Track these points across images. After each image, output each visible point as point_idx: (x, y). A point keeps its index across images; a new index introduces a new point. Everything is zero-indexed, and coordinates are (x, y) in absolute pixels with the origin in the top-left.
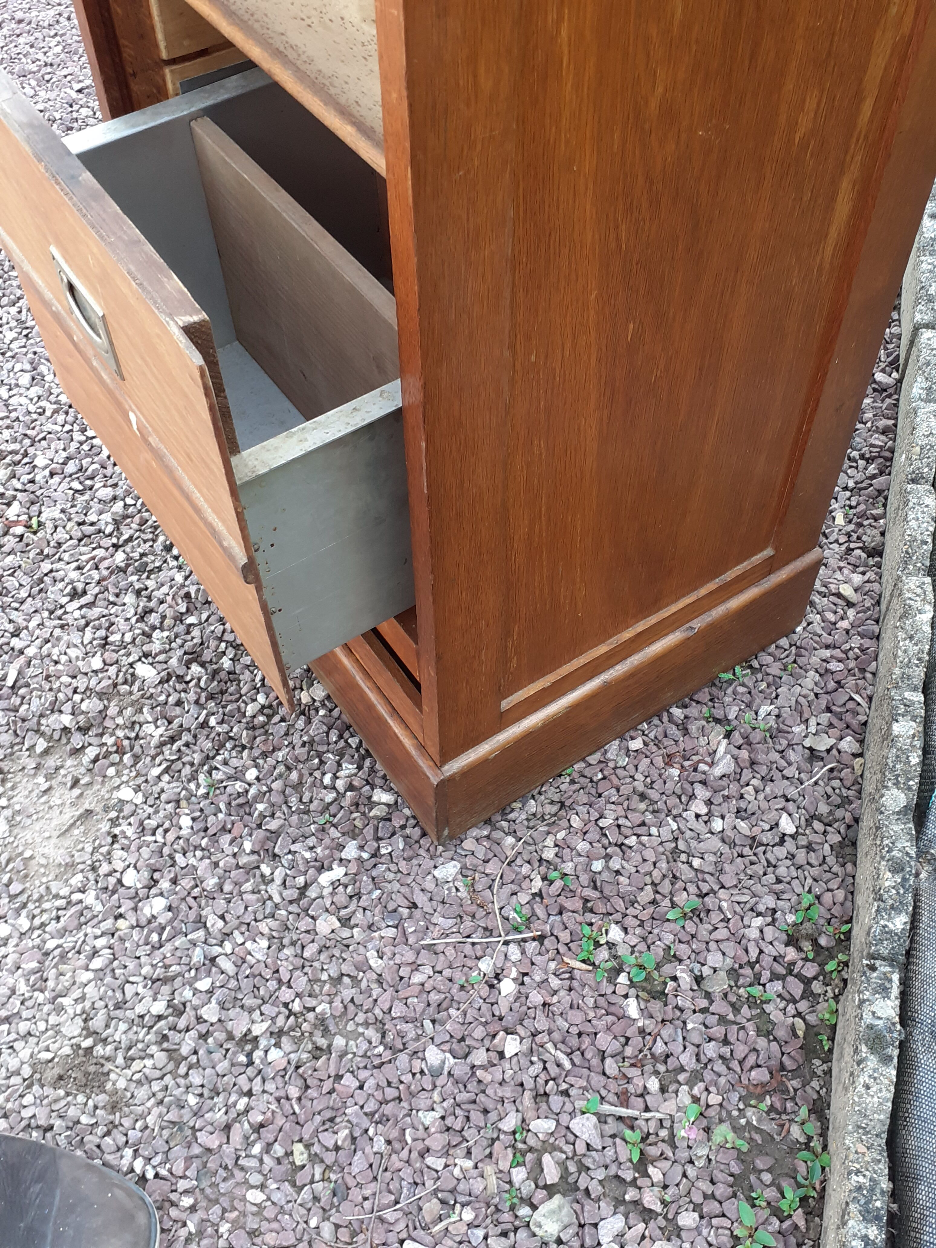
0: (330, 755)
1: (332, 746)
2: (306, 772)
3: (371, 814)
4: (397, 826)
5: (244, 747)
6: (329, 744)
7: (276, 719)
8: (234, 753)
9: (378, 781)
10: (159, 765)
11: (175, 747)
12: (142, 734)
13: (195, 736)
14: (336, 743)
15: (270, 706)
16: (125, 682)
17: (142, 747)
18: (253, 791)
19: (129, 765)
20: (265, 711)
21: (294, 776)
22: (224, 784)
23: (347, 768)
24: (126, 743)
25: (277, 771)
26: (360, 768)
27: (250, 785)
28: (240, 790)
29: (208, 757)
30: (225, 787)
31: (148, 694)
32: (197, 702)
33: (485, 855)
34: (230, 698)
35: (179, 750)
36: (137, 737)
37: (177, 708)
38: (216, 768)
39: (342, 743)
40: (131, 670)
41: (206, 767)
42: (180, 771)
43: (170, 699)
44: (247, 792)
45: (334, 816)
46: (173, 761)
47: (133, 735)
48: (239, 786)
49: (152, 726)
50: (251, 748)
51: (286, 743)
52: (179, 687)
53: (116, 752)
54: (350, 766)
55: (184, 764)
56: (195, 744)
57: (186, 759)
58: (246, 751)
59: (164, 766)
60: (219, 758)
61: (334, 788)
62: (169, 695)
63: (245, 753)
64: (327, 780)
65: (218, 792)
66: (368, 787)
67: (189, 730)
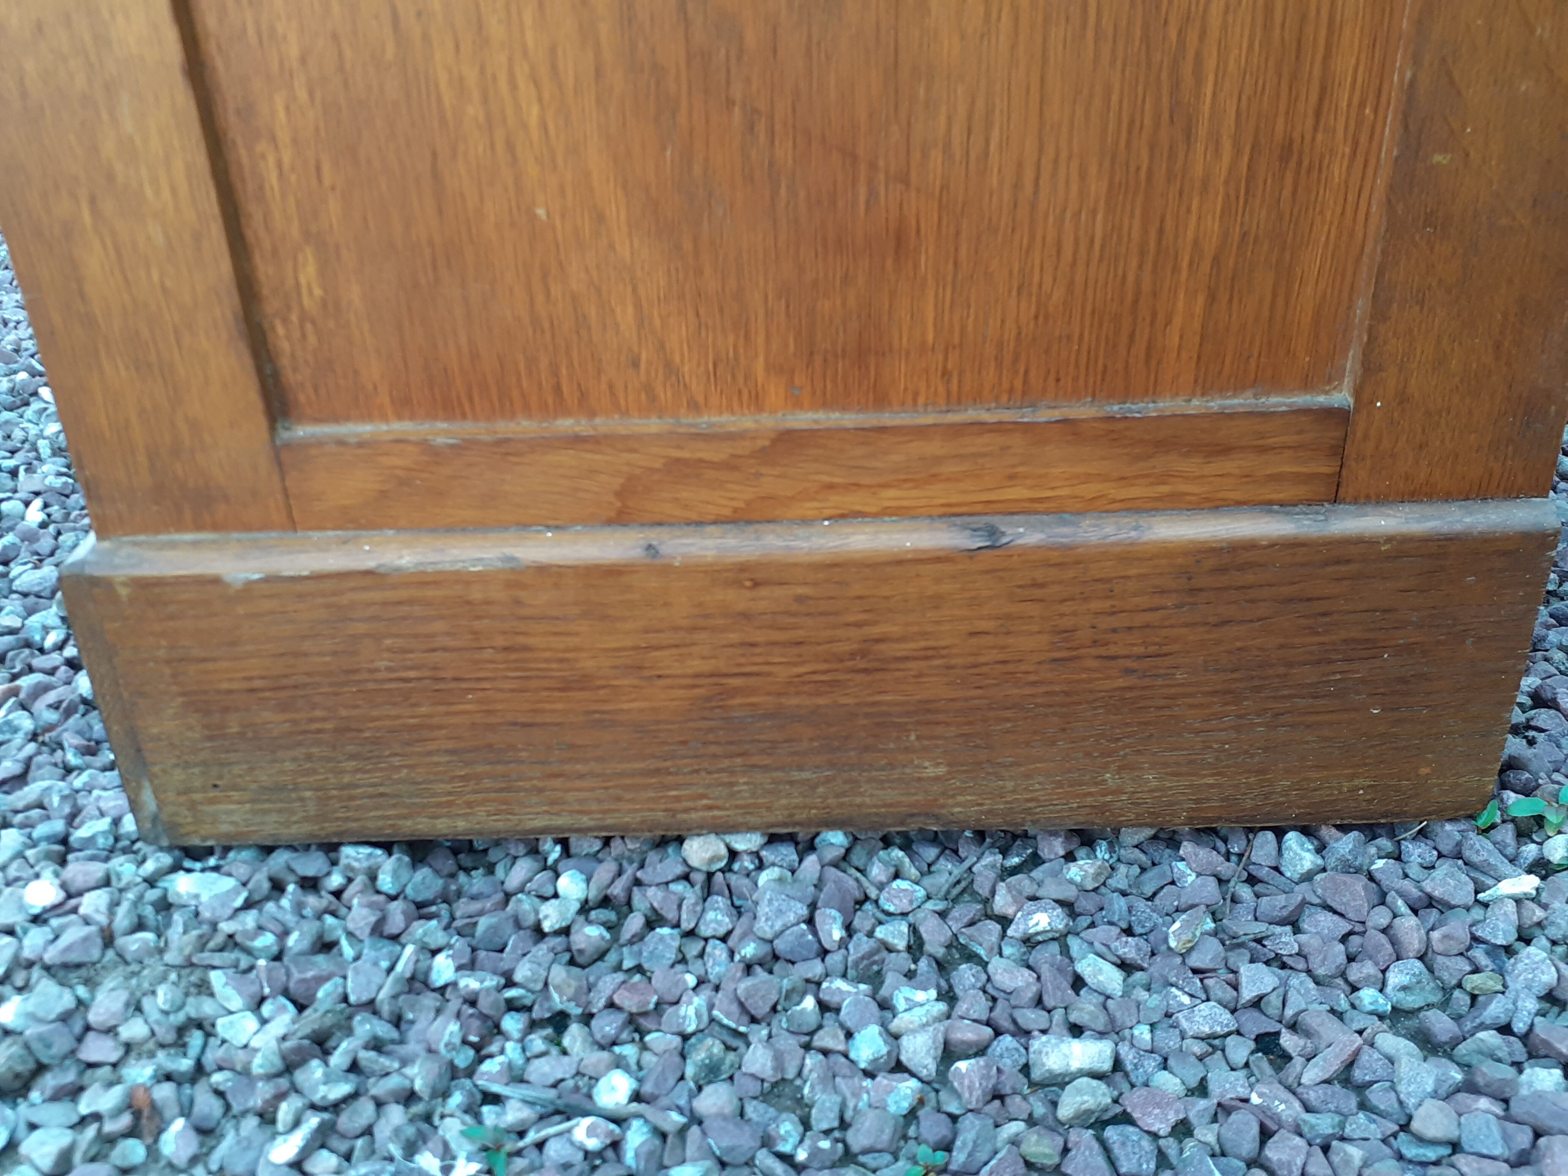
0: (840, 984)
1: (835, 959)
2: (790, 1044)
3: (1065, 1111)
4: (1163, 1128)
5: (559, 1021)
6: (824, 953)
7: (634, 923)
8: (537, 1042)
9: (1031, 1018)
10: (296, 1123)
11: (339, 1059)
12: (210, 1058)
13: (397, 1021)
14: (843, 944)
15: (605, 902)
16: (140, 926)
17: (220, 1094)
18: (636, 1137)
19: (181, 1160)
20: (593, 914)
21: (756, 1060)
22: (532, 1136)
23: (912, 1005)
24: (165, 1092)
25: (699, 1056)
26: (948, 996)
27: (619, 1121)
28: (593, 1144)
29: (453, 1072)
30: (540, 1145)
31: (219, 939)
32: (378, 930)
33: (1506, 1138)
34: (476, 906)
35: (354, 1067)
36: (199, 1071)
37: (321, 959)
38: (494, 1099)
39: (861, 945)
40: (152, 895)
41: (457, 1099)
42: (368, 1131)
43: (292, 940)
44: (616, 1145)
45: (947, 1147)
46: (336, 1107)
47: (185, 1064)
48: (585, 1133)
49: (250, 1022)
50: (587, 1018)
51: (691, 980)
52: (312, 902)
53: (133, 1132)
54: (920, 996)
55: (379, 1104)
56: (402, 1042)
57: (379, 1088)
58: (575, 1030)
59: (313, 1121)
60: (490, 1066)
61: (899, 1067)
62: (285, 933)
63: (574, 1036)
64: (867, 1047)
65: (520, 1163)
66: (1007, 1041)
67: (371, 1006)
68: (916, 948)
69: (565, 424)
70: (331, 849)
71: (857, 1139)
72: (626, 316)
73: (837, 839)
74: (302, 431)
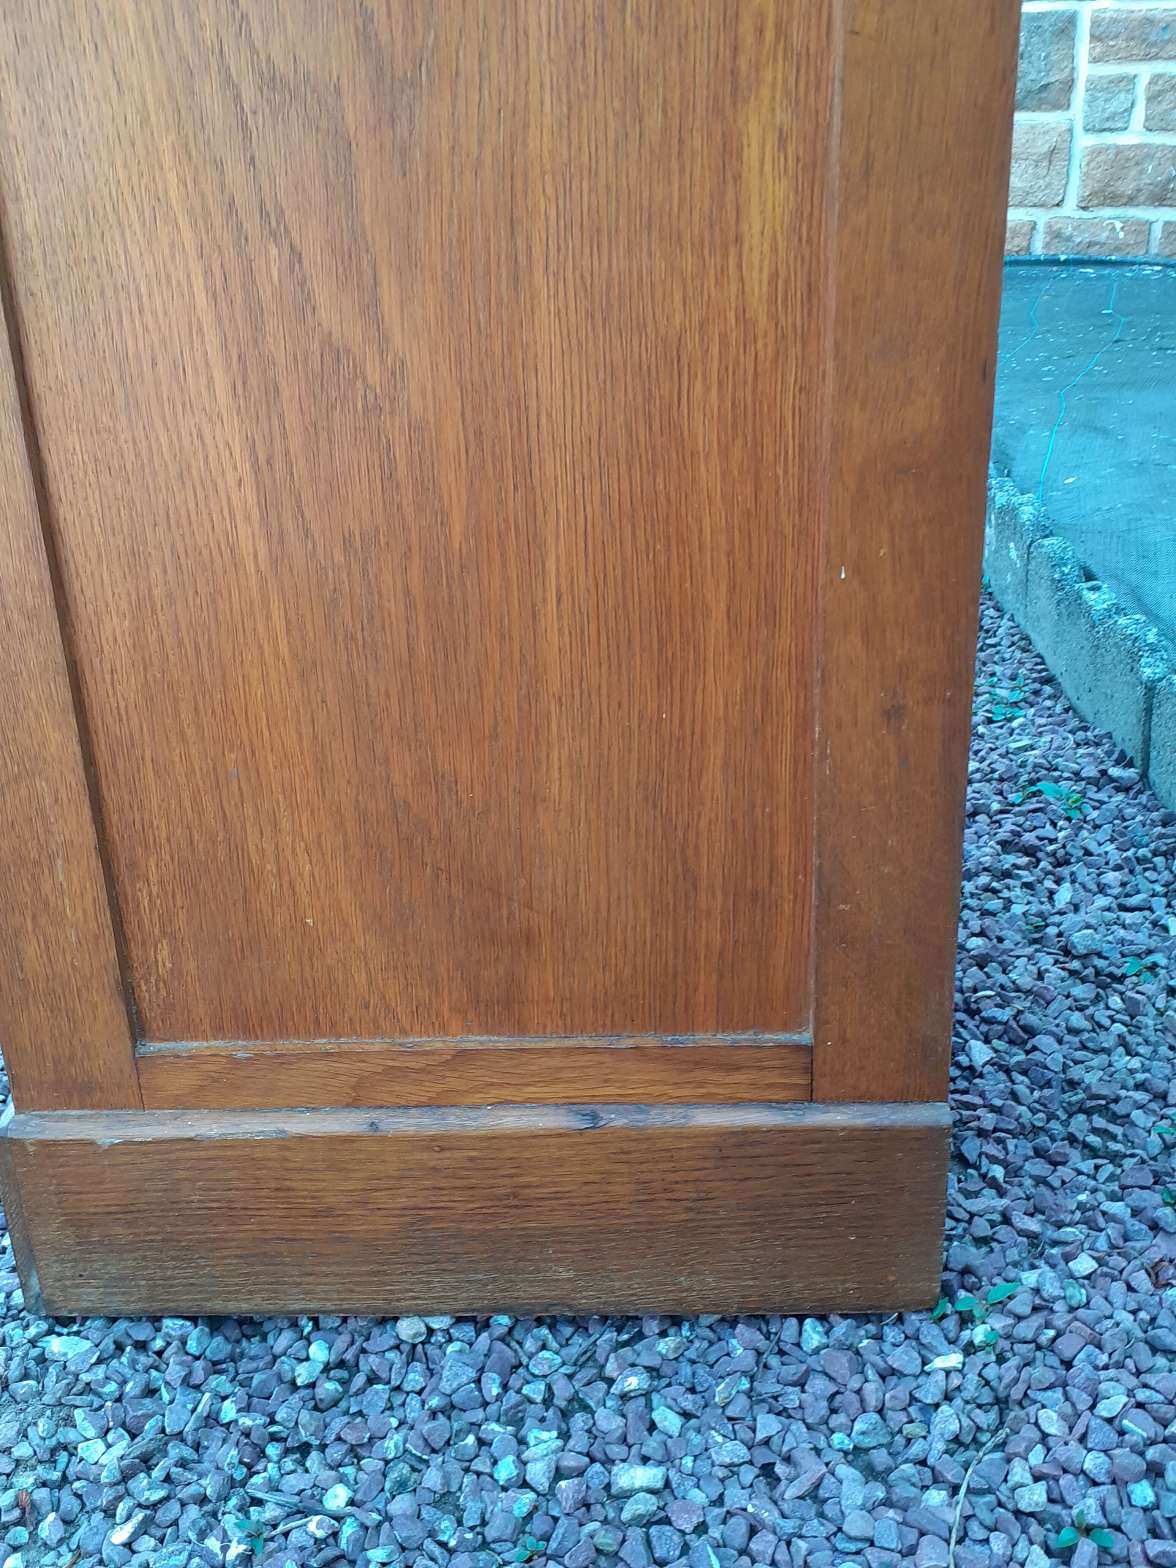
0: (494, 1426)
1: (492, 1409)
2: (455, 1467)
3: (625, 1516)
4: (688, 1528)
5: (304, 1449)
6: (485, 1404)
7: (359, 1380)
8: (289, 1464)
9: (616, 1451)
10: (129, 1517)
11: (157, 1473)
12: (71, 1472)
13: (197, 1447)
14: (499, 1398)
15: (341, 1364)
16: (26, 1376)
17: (79, 1496)
18: (349, 1530)
19: (53, 1541)
20: (332, 1373)
21: (432, 1478)
22: (281, 1528)
23: (539, 1442)
24: (42, 1494)
25: (393, 1475)
26: (565, 1435)
27: (339, 1519)
28: (320, 1534)
29: (233, 1483)
30: (286, 1534)
31: (80, 1386)
32: (186, 1382)
33: (901, 1536)
34: (253, 1365)
35: (168, 1479)
36: (65, 1479)
37: (147, 1401)
38: (258, 1502)
39: (512, 1398)
40: (34, 1352)
41: (234, 1502)
42: (175, 1523)
43: (128, 1387)
44: (335, 1535)
45: (547, 1539)
46: (154, 1506)
47: (56, 1475)
48: (315, 1526)
49: (100, 1445)
50: (323, 1447)
51: (394, 1422)
52: (144, 1360)
53: (20, 1522)
54: (545, 1435)
55: (183, 1505)
56: (199, 1462)
57: (184, 1493)
58: (314, 1455)
59: (139, 1516)
60: (257, 1480)
61: (525, 1485)
62: (123, 1383)
63: (313, 1460)
64: (506, 1470)
65: (272, 1545)
66: (597, 1467)
67: (180, 1436)
68: (548, 1402)
69: (322, 1043)
70: (156, 1320)
71: (491, 1533)
72: (361, 979)
73: (504, 1320)
74: (153, 1047)
